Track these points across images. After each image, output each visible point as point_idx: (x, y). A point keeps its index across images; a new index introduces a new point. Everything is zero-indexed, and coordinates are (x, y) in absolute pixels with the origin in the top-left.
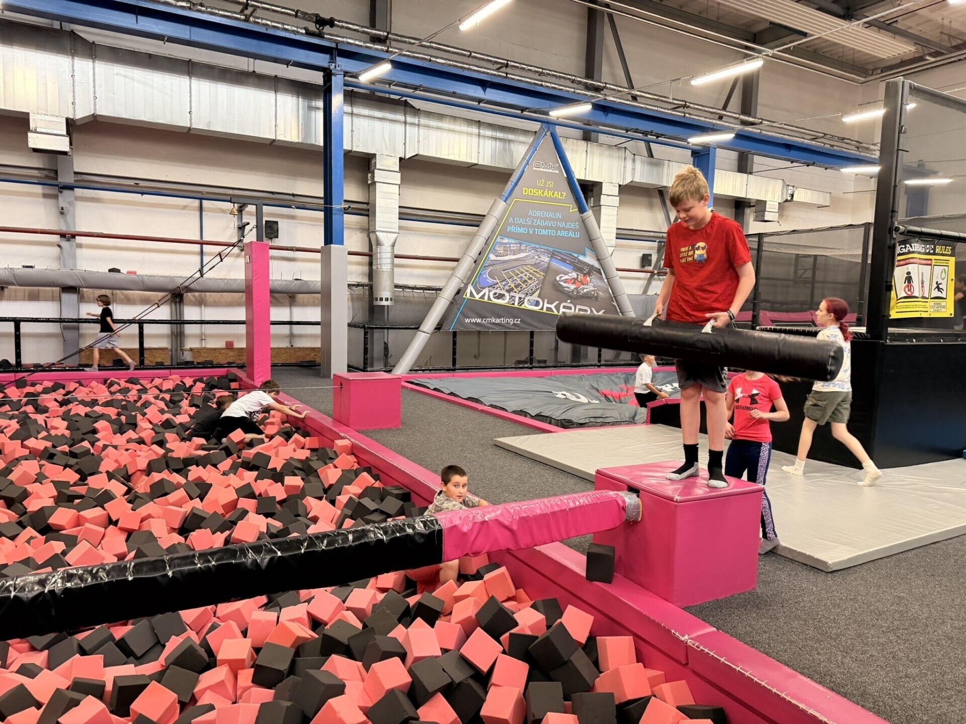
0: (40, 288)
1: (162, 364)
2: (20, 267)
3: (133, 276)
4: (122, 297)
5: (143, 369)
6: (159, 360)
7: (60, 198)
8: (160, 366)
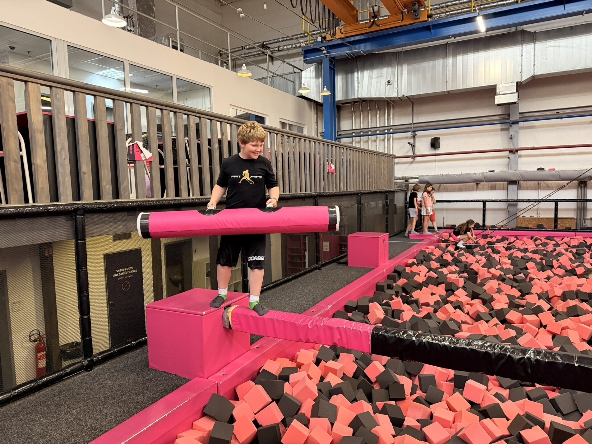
0: (497, 183)
1: (570, 228)
2: (487, 171)
3: (553, 172)
4: (545, 185)
5: (556, 231)
6: (568, 226)
7: (510, 130)
8: (568, 229)
